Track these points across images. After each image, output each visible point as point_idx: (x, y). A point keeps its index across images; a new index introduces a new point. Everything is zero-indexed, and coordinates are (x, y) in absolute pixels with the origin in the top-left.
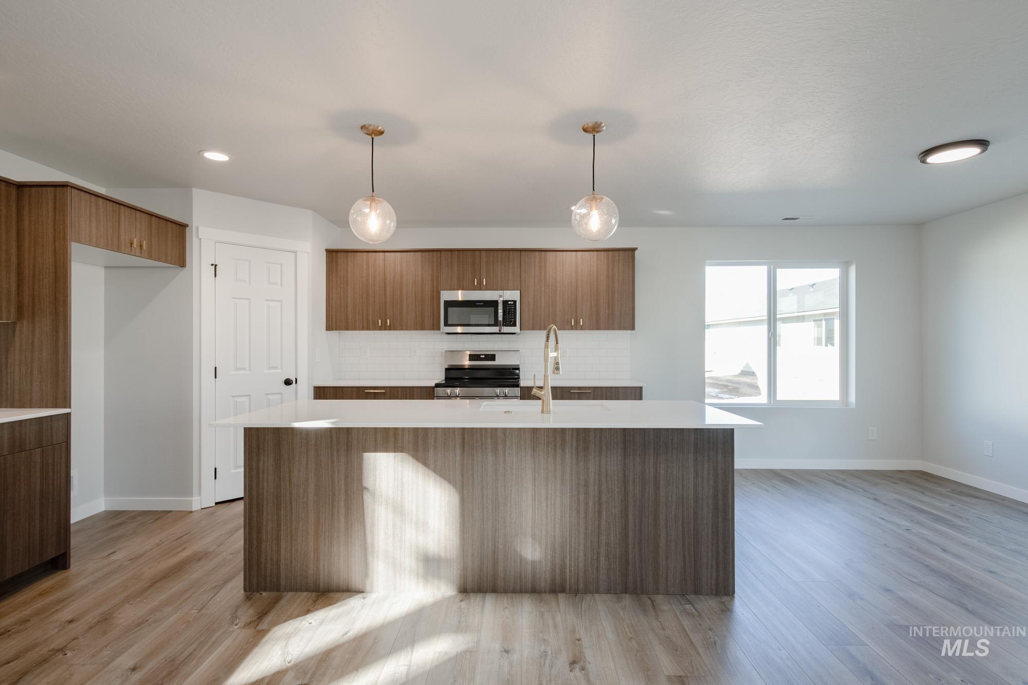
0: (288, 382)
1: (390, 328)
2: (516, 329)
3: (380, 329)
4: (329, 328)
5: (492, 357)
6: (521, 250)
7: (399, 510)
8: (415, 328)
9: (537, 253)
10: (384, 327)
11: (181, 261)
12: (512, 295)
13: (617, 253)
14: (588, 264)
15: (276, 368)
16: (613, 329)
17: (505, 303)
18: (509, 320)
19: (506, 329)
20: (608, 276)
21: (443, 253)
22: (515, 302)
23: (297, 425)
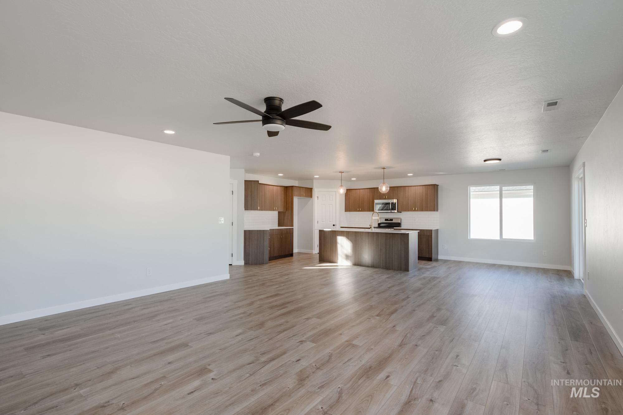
0: (334, 225)
1: (361, 211)
2: (396, 211)
3: (358, 211)
4: (346, 211)
5: (392, 220)
6: (398, 187)
7: (342, 246)
8: (368, 211)
9: (403, 187)
10: (359, 211)
11: (311, 196)
12: (395, 201)
13: (429, 186)
14: (419, 190)
15: (331, 222)
16: (428, 211)
17: (392, 203)
18: (393, 208)
19: (393, 211)
20: (426, 193)
21: (375, 189)
22: (396, 203)
23: (324, 230)
